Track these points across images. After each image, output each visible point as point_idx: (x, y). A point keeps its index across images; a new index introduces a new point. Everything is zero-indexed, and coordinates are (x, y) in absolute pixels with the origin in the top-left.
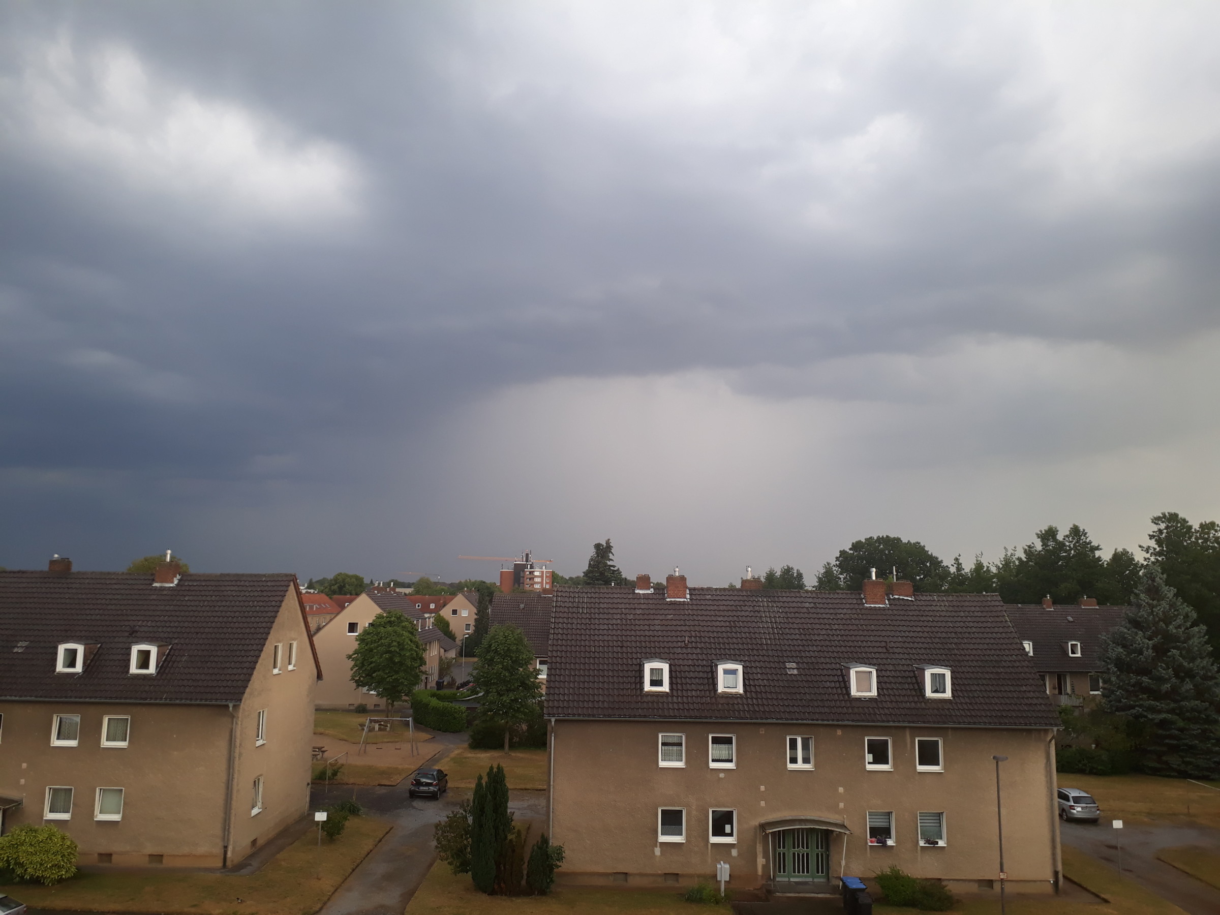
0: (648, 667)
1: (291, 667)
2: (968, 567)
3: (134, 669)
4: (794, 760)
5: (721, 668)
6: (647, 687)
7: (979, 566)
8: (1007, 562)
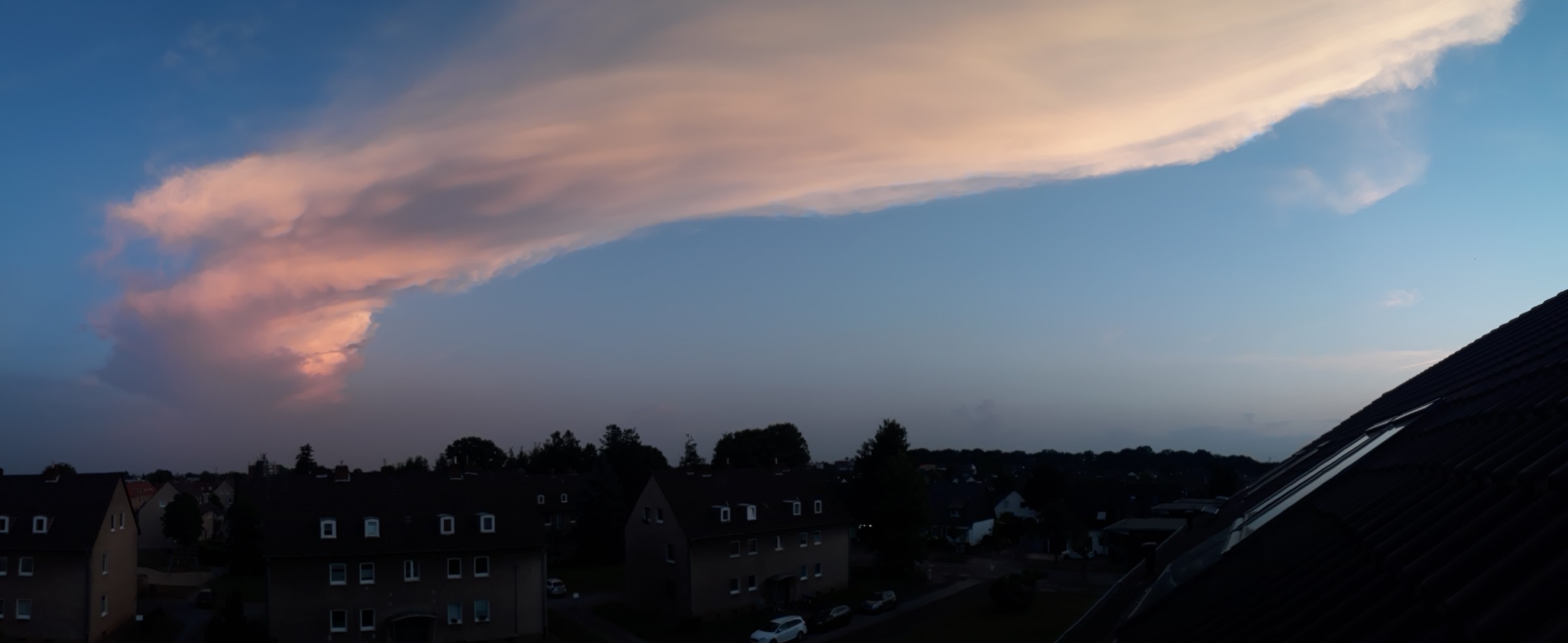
0: (323, 523)
1: (122, 528)
2: (516, 454)
3: (35, 530)
4: (408, 575)
5: (367, 522)
6: (323, 536)
7: (521, 453)
8: (536, 451)
